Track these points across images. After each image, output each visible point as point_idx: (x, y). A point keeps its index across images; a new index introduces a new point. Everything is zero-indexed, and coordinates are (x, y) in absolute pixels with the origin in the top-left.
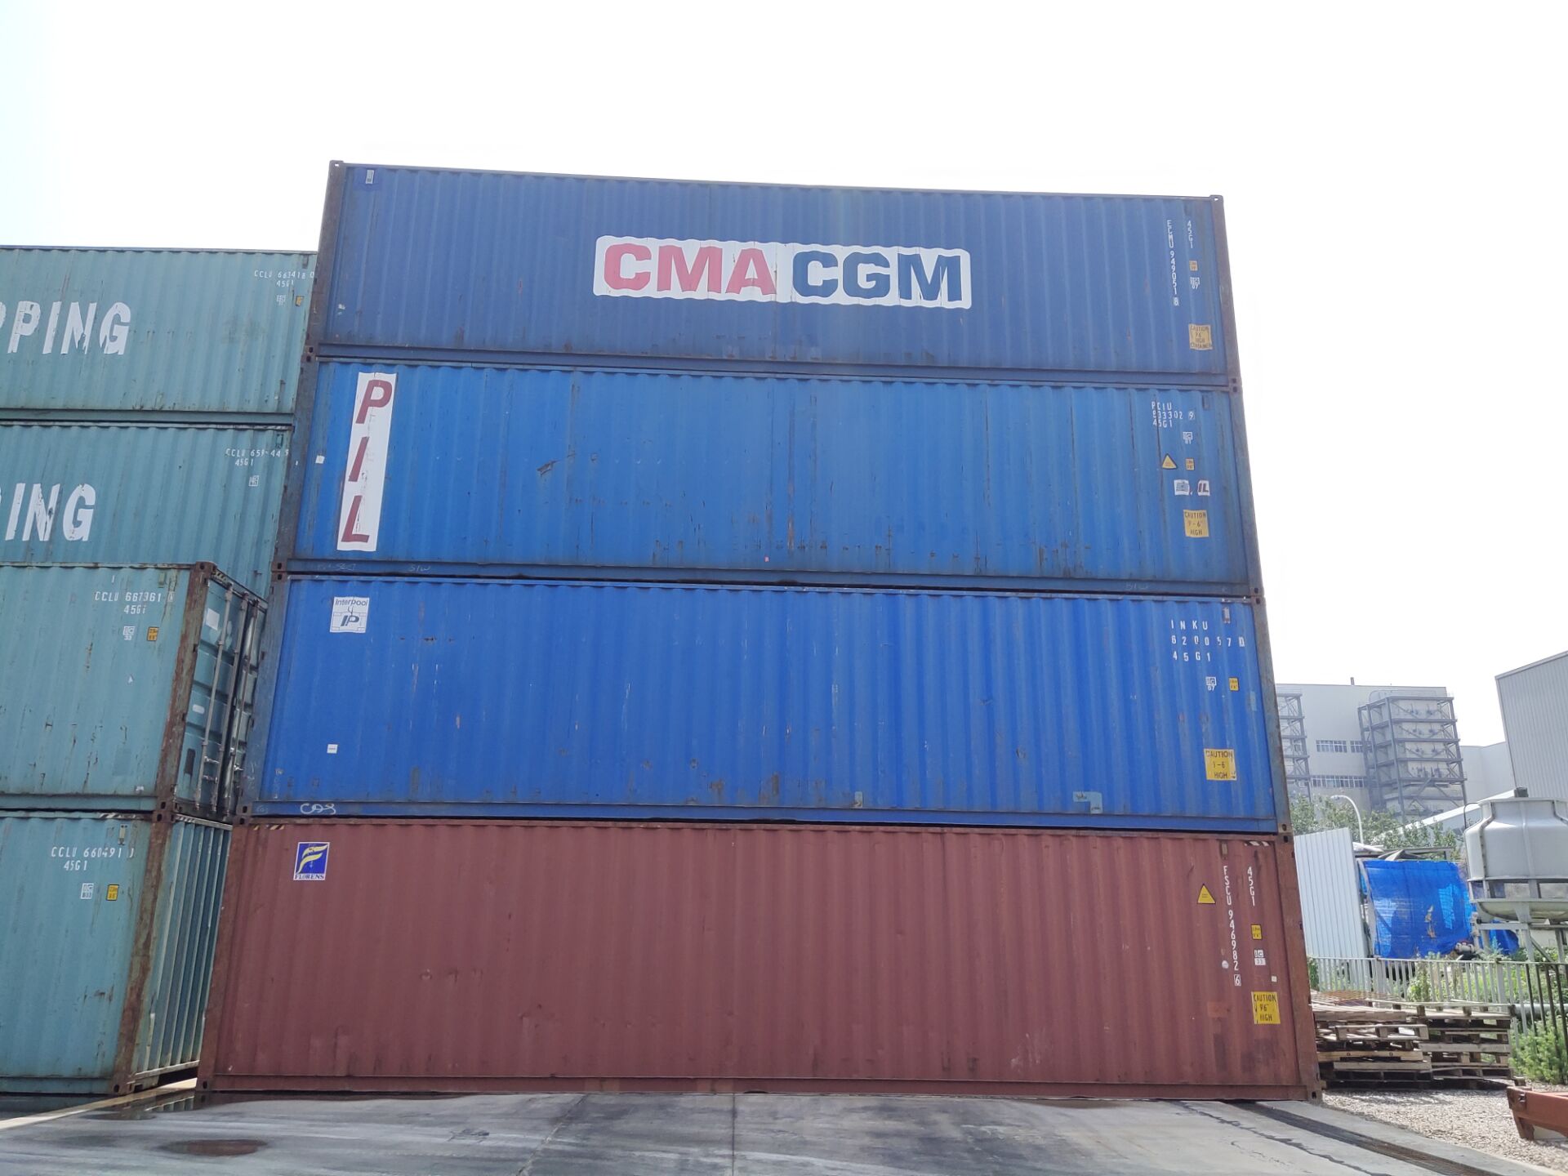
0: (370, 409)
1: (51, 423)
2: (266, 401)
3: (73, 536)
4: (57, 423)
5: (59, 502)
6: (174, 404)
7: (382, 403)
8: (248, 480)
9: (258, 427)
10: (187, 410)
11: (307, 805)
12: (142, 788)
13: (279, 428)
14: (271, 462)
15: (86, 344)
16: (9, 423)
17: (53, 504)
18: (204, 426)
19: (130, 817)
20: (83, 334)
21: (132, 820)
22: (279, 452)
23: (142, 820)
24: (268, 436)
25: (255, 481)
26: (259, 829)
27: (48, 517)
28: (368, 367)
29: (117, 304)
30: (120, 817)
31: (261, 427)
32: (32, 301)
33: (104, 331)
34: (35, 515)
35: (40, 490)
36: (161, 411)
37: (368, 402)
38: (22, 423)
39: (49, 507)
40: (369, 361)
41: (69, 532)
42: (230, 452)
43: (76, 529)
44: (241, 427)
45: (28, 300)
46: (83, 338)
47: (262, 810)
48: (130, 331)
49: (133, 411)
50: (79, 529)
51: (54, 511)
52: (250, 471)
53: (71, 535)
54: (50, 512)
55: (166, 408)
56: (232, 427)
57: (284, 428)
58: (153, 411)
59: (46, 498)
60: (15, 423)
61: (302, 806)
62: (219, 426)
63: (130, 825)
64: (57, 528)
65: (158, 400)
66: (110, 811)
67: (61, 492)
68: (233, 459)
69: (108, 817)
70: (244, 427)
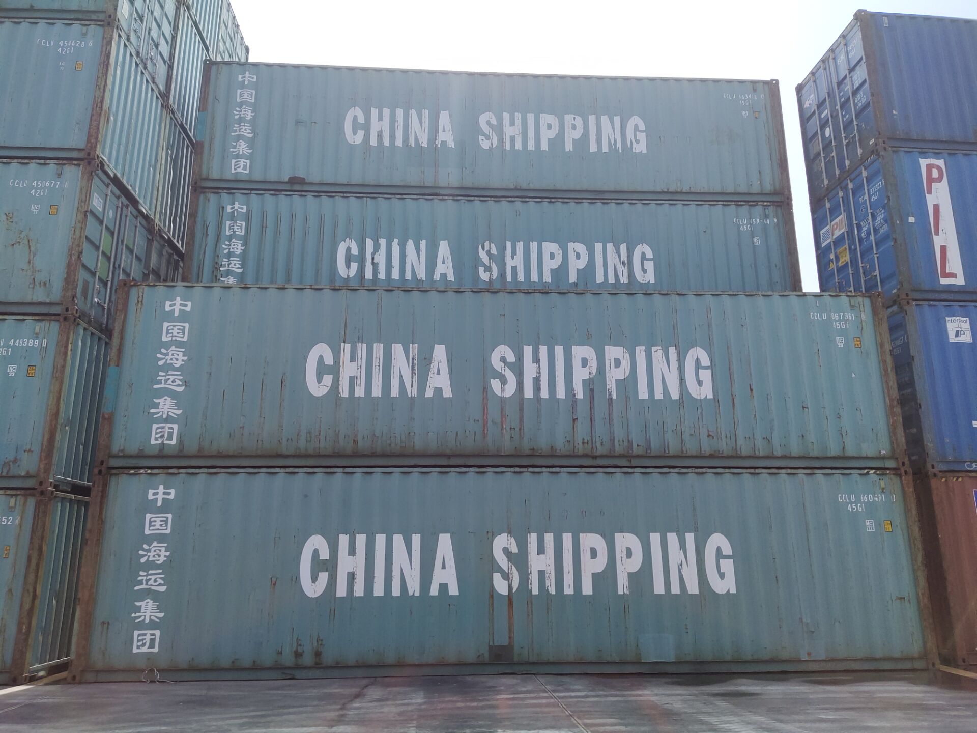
0: (933, 184)
1: (609, 201)
2: (751, 185)
3: (645, 279)
4: (613, 201)
5: (628, 256)
6: (690, 188)
7: (940, 179)
8: (753, 240)
9: (751, 203)
10: (698, 191)
11: (969, 463)
12: (885, 452)
13: (765, 203)
14: (765, 228)
15: (619, 145)
16: (580, 201)
17: (624, 257)
18: (715, 203)
19: (885, 472)
20: (615, 138)
21: (887, 474)
22: (768, 220)
23: (893, 474)
24: (759, 209)
25: (757, 241)
26: (946, 480)
27: (623, 266)
28: (924, 154)
29: (634, 117)
30: (878, 472)
31: (753, 203)
32: (575, 115)
33: (630, 135)
34: (614, 265)
35: (614, 248)
36: (681, 193)
37: (931, 180)
38: (589, 201)
39: (622, 260)
40: (924, 150)
41: (639, 276)
42: (736, 221)
43: (645, 275)
44: (740, 203)
45: (572, 114)
46: (615, 141)
47: (943, 467)
48: (647, 136)
49: (663, 192)
50: (647, 276)
51: (626, 262)
52: (752, 235)
53: (643, 279)
54: (623, 263)
55: (684, 191)
56: (733, 203)
57: (769, 203)
58: (676, 193)
59: (618, 252)
60: (584, 200)
61: (966, 464)
62: (725, 203)
63: (887, 478)
64: (631, 274)
65: (679, 185)
66: (872, 469)
67: (628, 249)
68: (739, 226)
69: (870, 473)
70: (742, 203)
